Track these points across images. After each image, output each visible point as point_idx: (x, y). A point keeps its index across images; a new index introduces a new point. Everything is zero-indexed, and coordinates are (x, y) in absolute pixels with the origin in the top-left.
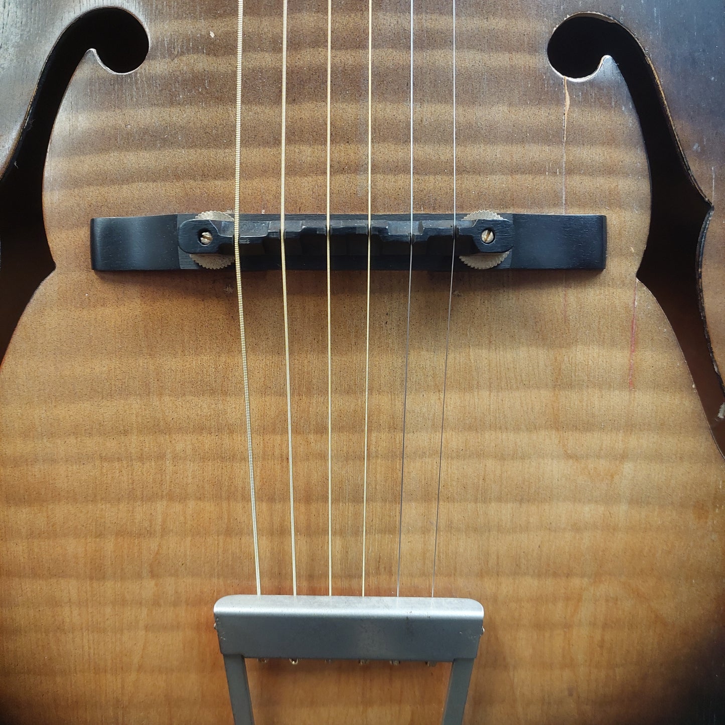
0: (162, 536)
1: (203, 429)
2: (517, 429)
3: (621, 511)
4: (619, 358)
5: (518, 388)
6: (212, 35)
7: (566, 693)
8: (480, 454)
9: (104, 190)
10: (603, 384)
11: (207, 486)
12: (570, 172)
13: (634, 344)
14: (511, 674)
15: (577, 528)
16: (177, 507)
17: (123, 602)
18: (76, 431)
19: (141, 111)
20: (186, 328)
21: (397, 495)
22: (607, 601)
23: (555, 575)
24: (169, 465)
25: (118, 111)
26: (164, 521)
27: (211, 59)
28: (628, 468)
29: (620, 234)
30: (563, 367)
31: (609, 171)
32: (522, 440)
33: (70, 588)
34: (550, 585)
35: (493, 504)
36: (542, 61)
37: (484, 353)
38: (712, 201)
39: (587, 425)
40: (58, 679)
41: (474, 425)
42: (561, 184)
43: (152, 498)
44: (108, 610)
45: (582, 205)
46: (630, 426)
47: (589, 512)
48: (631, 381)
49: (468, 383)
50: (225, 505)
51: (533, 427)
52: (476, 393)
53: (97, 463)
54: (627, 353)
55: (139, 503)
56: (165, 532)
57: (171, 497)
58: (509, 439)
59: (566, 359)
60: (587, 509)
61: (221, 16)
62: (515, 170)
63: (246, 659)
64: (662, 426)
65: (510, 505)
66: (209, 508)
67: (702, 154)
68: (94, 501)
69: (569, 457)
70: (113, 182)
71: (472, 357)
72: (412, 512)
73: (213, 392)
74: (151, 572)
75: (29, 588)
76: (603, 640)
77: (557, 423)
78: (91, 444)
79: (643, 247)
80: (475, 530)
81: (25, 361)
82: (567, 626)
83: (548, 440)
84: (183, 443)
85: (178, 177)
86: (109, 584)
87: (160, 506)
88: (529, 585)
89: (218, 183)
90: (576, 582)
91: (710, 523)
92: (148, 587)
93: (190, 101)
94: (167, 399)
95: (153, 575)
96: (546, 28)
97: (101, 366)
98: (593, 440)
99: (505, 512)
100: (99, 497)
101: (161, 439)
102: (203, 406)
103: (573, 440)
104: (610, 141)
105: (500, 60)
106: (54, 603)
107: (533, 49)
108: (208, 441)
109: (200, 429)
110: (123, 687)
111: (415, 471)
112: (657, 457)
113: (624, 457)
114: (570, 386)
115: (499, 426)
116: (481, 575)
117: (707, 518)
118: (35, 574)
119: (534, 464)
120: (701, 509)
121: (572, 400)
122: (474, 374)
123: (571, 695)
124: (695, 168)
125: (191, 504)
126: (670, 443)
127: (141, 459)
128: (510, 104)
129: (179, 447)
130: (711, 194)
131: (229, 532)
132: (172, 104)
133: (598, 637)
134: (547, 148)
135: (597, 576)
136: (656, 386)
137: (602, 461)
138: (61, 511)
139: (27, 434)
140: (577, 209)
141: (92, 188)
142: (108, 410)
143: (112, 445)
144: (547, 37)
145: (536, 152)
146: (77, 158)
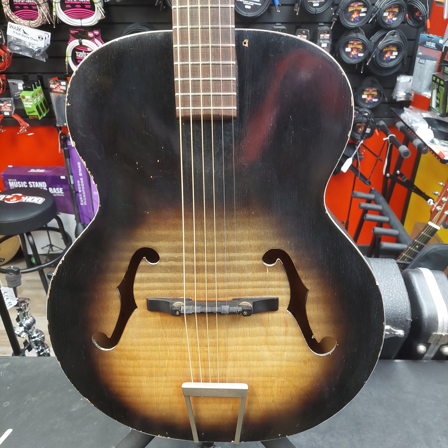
0: (167, 368)
1: (177, 345)
2: (257, 345)
3: (284, 363)
4: (283, 329)
5: (257, 336)
6: (176, 257)
7: (272, 402)
8: (248, 351)
9: (149, 291)
10: (279, 335)
11: (178, 357)
12: (269, 287)
13: (287, 326)
14: (258, 398)
15: (273, 366)
16: (171, 361)
17: (158, 382)
18: (145, 344)
19: (158, 274)
20: (172, 323)
21: (226, 360)
22: (281, 382)
23: (267, 376)
24: (169, 353)
25: (152, 273)
26: (168, 364)
27: (176, 262)
28: (285, 353)
29: (282, 301)
30: (268, 331)
31: (279, 287)
32: (258, 347)
33: (144, 378)
34: (266, 379)
35: (251, 361)
36: (261, 262)
37: (248, 328)
38: (309, 289)
39: (275, 344)
40: (142, 398)
41: (246, 344)
42: (266, 290)
43: (164, 359)
44: (154, 383)
45: (272, 295)
46: (286, 344)
47: (275, 363)
48: (286, 334)
49: (244, 335)
50: (183, 361)
51: (261, 345)
52: (246, 337)
53: (150, 352)
54: (285, 328)
55: (161, 360)
56: (168, 366)
57: (169, 359)
58: (255, 347)
59: (269, 329)
60: (275, 362)
61: (178, 252)
62: (254, 287)
63: (190, 397)
64: (294, 344)
65: (255, 362)
66: (179, 362)
67: (305, 278)
68: (150, 360)
69: (271, 351)
70: (151, 290)
71: (245, 329)
72: (230, 363)
73: (179, 337)
74: (165, 375)
75: (133, 378)
76: (281, 391)
77: (267, 344)
78: (148, 348)
79: (288, 304)
80: (247, 367)
81: (131, 329)
82: (271, 387)
83: (265, 347)
84: (172, 348)
85: (168, 289)
86: (154, 378)
87: (167, 361)
88: (261, 379)
89: (179, 290)
90: (273, 378)
91: (308, 365)
92: (164, 378)
93: (171, 272)
94: (167, 338)
95: (165, 376)
96: (262, 254)
97: (150, 331)
98: (276, 347)
99: (255, 363)
100: (151, 359)
101: (166, 347)
102: (177, 340)
103: (271, 347)
104: (279, 279)
105: (251, 262)
106: (140, 382)
107: (258, 259)
108: (178, 348)
109: (176, 345)
110: (158, 400)
111: (230, 355)
112: (293, 351)
113: (284, 351)
114: (270, 335)
115: (252, 344)
116: (249, 376)
117: (307, 364)
118: (135, 375)
119: (261, 353)
120: (305, 362)
121: (271, 339)
122: (246, 333)
123: (273, 402)
124: (304, 281)
125: (175, 361)
126: (296, 348)
127: (161, 351)
128: (253, 272)
129: (171, 349)
130: (308, 287)
131: (184, 367)
132: (166, 272)
133: (279, 390)
134: (263, 282)
135: (279, 377)
136: (292, 335)
137: (279, 352)
138: (141, 362)
139: (132, 345)
140: (271, 296)
141: (146, 291)
142: (153, 340)
143: (154, 348)
144: (262, 256)
145: (260, 283)
146: (142, 284)
